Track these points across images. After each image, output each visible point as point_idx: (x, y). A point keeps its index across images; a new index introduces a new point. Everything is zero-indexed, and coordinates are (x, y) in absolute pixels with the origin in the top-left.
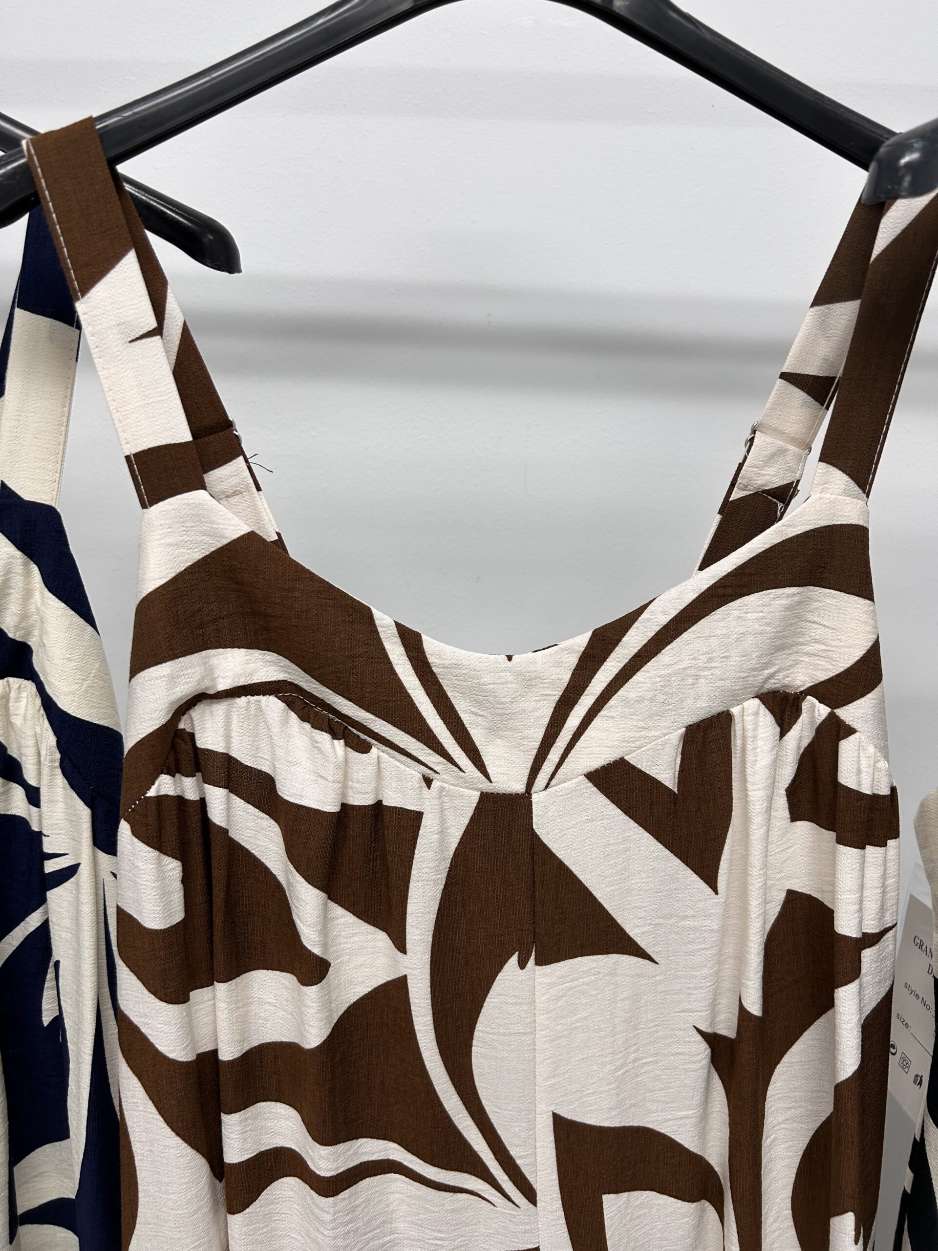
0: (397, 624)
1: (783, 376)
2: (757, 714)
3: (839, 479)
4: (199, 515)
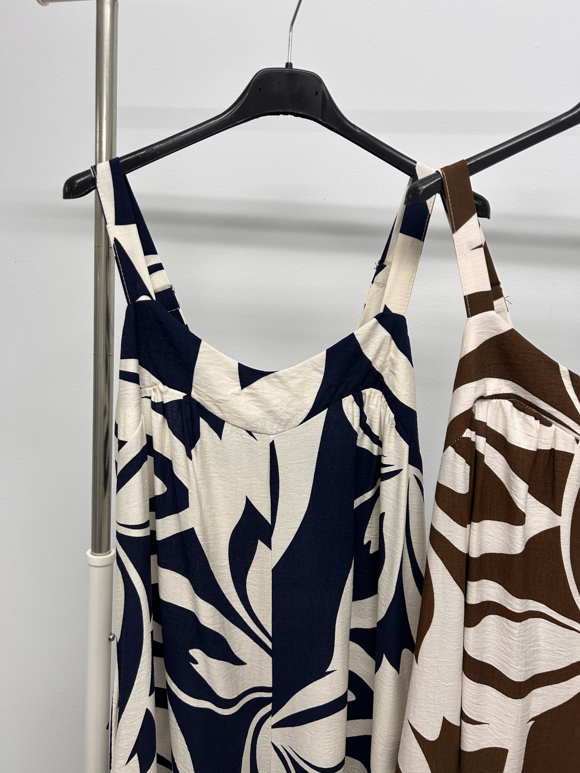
0: (569, 371)
4: (491, 321)
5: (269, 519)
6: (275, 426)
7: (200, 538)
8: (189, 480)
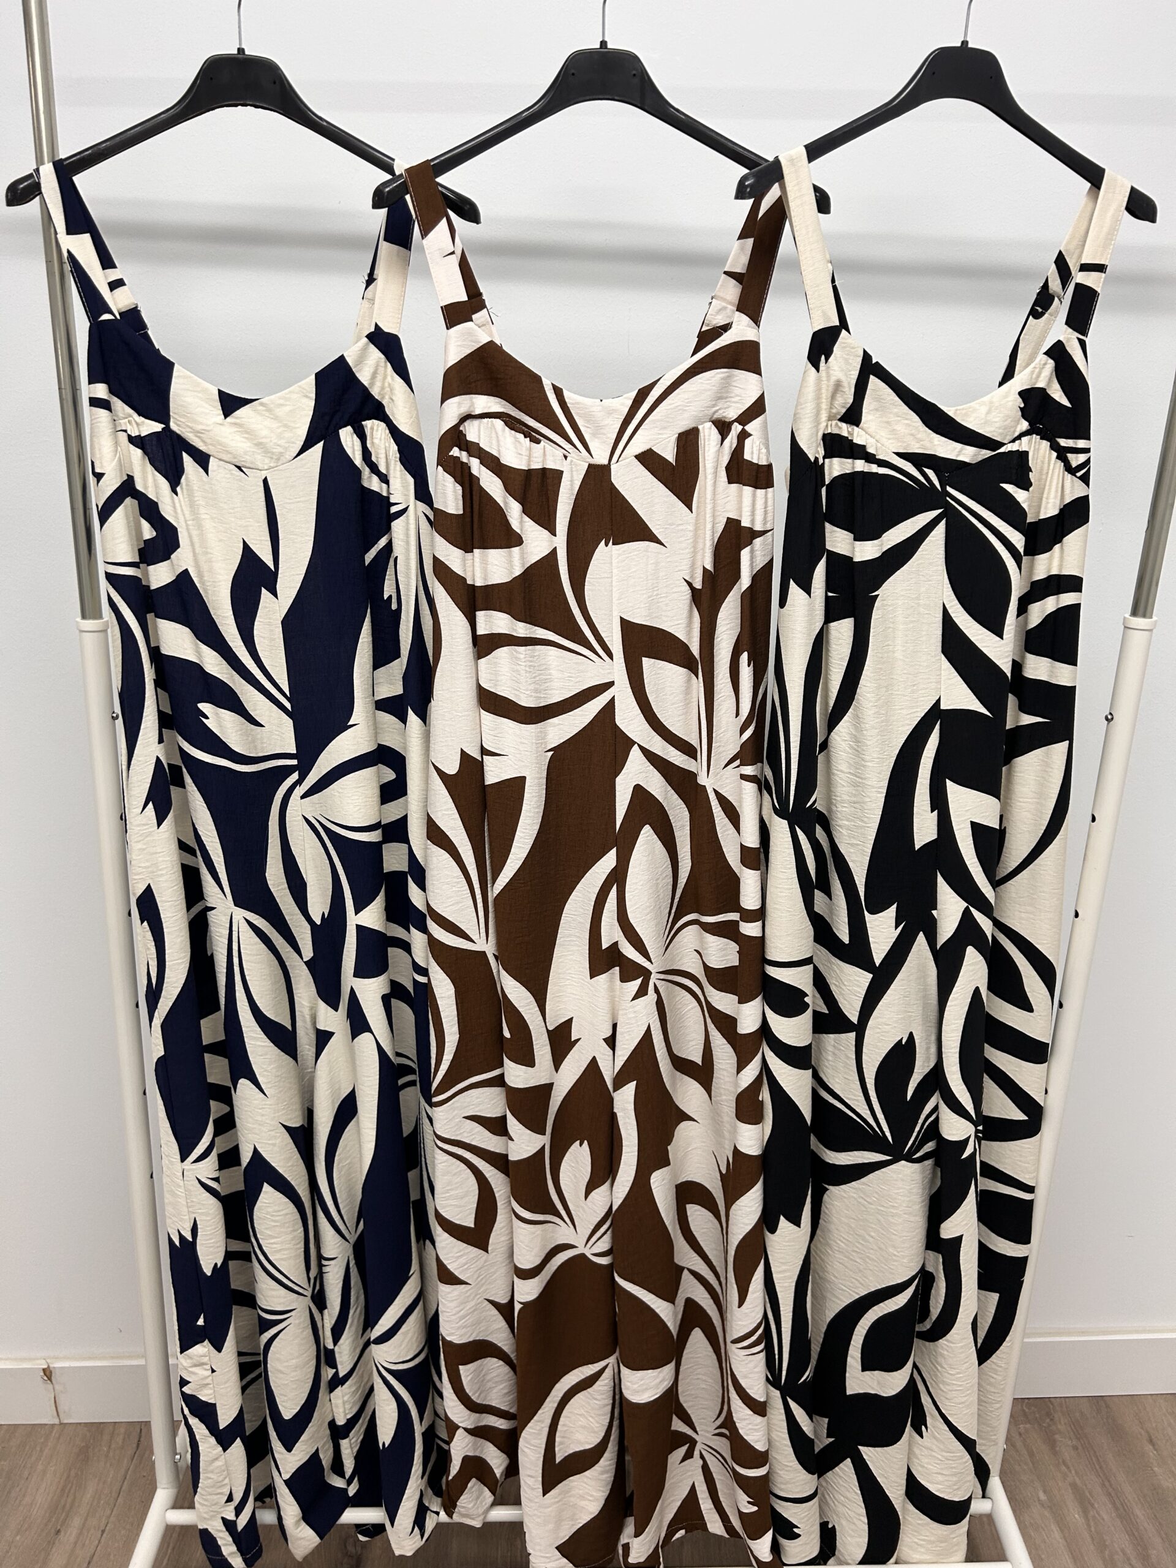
0: (553, 385)
1: (726, 273)
2: (710, 428)
3: (745, 319)
4: (470, 333)
5: (270, 564)
6: (267, 461)
7: (196, 580)
8: (177, 518)
